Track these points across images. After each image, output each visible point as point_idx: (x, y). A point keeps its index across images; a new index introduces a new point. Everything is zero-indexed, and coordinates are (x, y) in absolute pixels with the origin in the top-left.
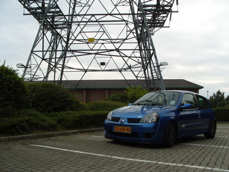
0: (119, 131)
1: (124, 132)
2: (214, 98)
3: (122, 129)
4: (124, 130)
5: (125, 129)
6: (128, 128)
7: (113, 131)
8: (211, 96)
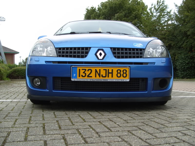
0: (94, 78)
1: (109, 79)
2: (23, 64)
3: (103, 73)
4: (110, 75)
5: (112, 73)
6: (122, 69)
7: (72, 80)
8: (20, 62)
